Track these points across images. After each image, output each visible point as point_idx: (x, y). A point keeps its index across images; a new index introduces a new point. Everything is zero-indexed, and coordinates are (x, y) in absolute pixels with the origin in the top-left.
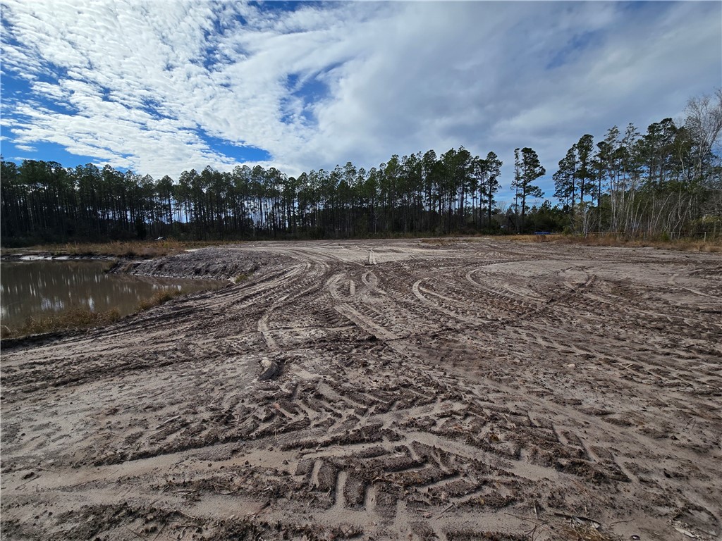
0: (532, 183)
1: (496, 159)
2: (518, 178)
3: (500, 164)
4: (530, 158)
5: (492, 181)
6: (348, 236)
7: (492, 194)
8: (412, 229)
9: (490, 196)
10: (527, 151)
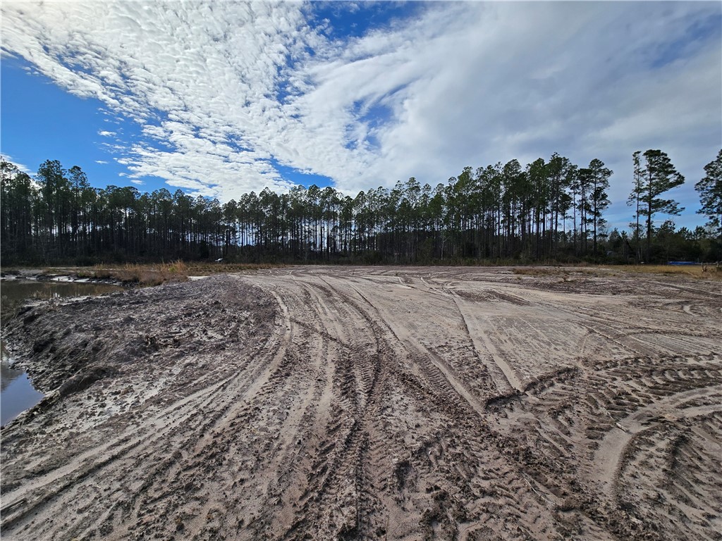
0: (663, 196)
1: (602, 168)
2: (638, 190)
3: (609, 173)
4: (659, 163)
5: (598, 195)
6: (409, 262)
7: (600, 211)
8: (487, 254)
9: (597, 214)
10: (651, 154)
